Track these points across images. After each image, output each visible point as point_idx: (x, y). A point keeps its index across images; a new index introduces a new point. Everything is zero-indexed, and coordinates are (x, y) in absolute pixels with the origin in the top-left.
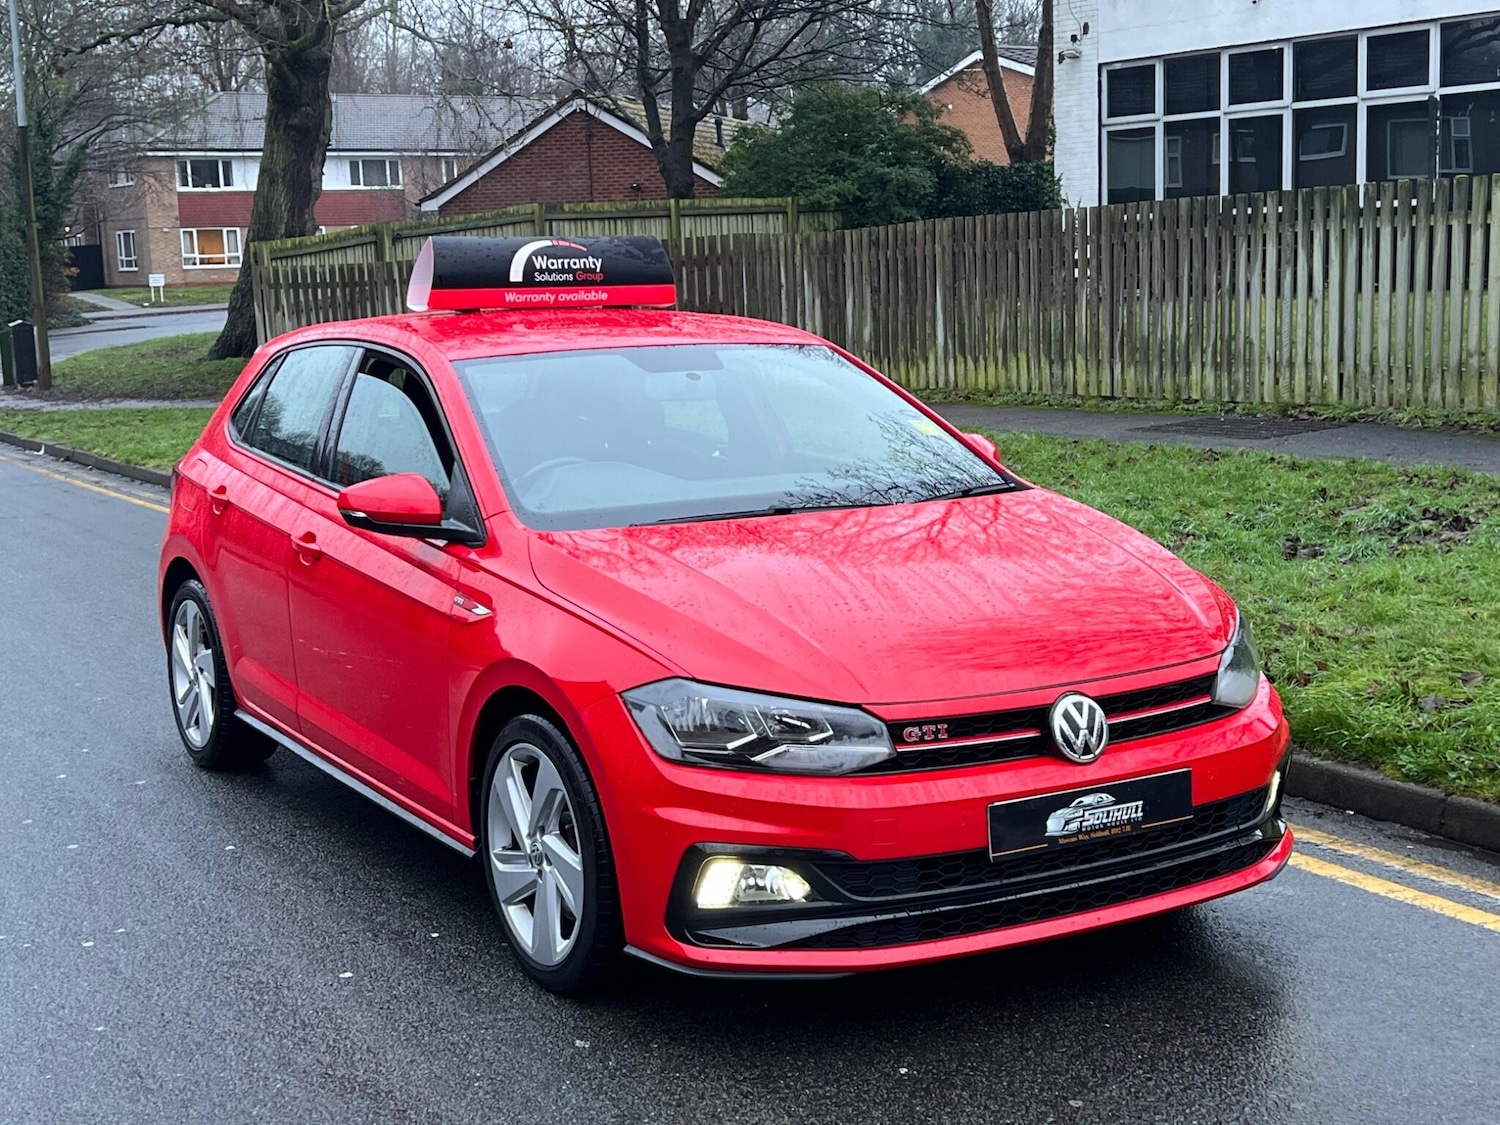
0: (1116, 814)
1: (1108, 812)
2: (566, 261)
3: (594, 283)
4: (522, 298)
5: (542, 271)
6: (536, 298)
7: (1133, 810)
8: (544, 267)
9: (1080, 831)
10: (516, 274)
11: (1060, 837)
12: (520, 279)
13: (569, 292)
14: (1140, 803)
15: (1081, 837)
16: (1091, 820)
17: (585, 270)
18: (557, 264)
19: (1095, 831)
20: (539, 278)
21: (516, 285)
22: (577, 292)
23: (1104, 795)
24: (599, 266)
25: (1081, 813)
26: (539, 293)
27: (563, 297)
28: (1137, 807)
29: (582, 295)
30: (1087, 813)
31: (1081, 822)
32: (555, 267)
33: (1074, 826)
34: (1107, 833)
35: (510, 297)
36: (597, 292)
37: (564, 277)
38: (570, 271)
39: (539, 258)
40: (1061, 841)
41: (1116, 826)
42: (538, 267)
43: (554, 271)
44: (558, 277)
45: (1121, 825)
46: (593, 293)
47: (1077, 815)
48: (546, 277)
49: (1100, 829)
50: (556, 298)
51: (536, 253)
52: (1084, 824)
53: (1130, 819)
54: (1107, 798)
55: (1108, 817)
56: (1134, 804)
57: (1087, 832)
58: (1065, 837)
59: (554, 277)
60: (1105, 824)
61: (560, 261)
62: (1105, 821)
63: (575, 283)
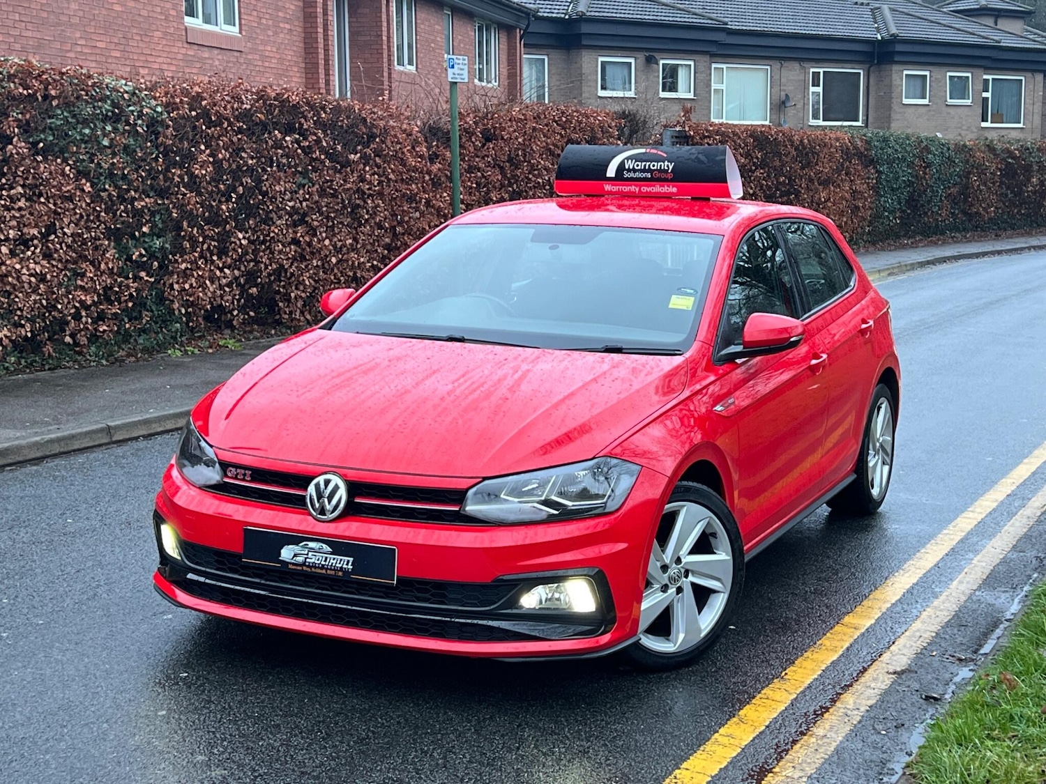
0: (332, 561)
1: (326, 558)
2: (648, 164)
3: (666, 180)
4: (615, 189)
5: (629, 170)
6: (626, 189)
7: (345, 562)
8: (631, 167)
9: (304, 564)
10: (611, 172)
11: (291, 563)
12: (614, 176)
13: (648, 186)
14: (351, 559)
15: (305, 568)
16: (313, 559)
17: (660, 171)
18: (641, 165)
19: (315, 567)
20: (626, 175)
21: (610, 179)
22: (654, 186)
23: (324, 546)
24: (671, 168)
25: (306, 552)
26: (627, 185)
27: (644, 189)
28: (348, 561)
29: (657, 189)
30: (310, 554)
31: (306, 558)
32: (639, 168)
33: (300, 559)
34: (324, 571)
35: (608, 187)
36: (668, 186)
37: (644, 175)
38: (649, 170)
39: (630, 161)
40: (290, 566)
41: (331, 569)
42: (627, 167)
43: (638, 170)
44: (640, 175)
45: (334, 570)
46: (666, 188)
47: (303, 552)
48: (632, 175)
49: (319, 567)
50: (640, 189)
51: (628, 158)
52: (308, 560)
53: (341, 568)
54: (326, 548)
55: (325, 561)
56: (347, 558)
57: (308, 566)
58: (293, 564)
59: (638, 175)
60: (323, 565)
61: (643, 164)
62: (323, 563)
63: (652, 179)
